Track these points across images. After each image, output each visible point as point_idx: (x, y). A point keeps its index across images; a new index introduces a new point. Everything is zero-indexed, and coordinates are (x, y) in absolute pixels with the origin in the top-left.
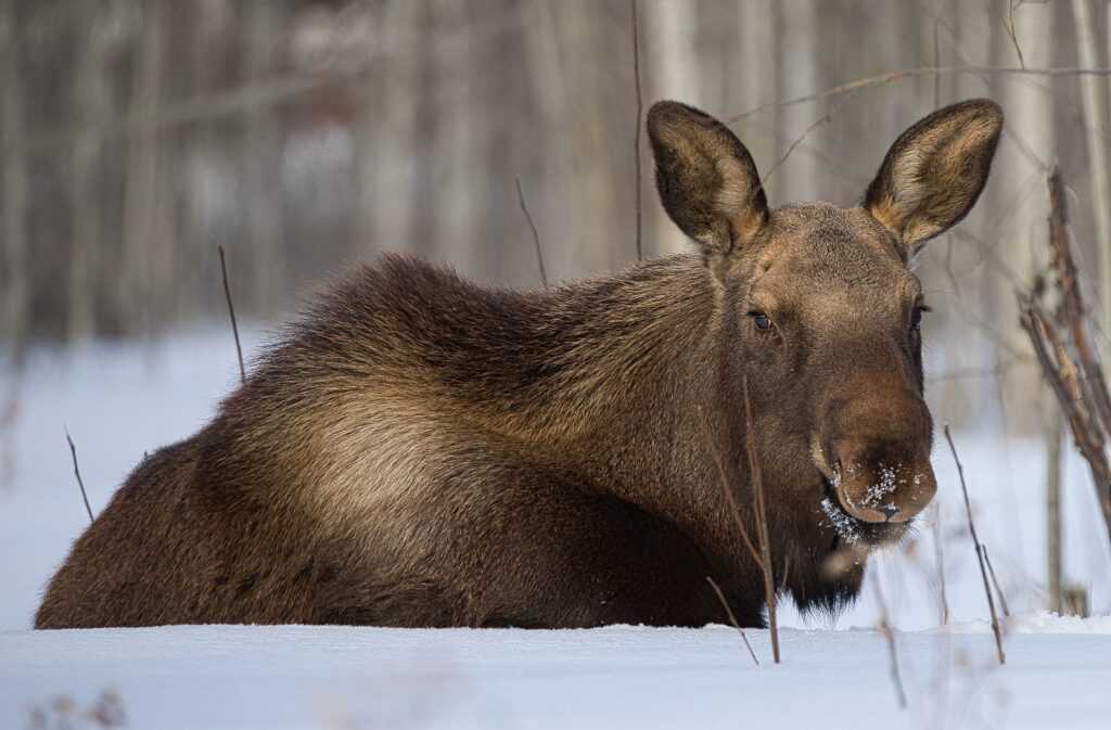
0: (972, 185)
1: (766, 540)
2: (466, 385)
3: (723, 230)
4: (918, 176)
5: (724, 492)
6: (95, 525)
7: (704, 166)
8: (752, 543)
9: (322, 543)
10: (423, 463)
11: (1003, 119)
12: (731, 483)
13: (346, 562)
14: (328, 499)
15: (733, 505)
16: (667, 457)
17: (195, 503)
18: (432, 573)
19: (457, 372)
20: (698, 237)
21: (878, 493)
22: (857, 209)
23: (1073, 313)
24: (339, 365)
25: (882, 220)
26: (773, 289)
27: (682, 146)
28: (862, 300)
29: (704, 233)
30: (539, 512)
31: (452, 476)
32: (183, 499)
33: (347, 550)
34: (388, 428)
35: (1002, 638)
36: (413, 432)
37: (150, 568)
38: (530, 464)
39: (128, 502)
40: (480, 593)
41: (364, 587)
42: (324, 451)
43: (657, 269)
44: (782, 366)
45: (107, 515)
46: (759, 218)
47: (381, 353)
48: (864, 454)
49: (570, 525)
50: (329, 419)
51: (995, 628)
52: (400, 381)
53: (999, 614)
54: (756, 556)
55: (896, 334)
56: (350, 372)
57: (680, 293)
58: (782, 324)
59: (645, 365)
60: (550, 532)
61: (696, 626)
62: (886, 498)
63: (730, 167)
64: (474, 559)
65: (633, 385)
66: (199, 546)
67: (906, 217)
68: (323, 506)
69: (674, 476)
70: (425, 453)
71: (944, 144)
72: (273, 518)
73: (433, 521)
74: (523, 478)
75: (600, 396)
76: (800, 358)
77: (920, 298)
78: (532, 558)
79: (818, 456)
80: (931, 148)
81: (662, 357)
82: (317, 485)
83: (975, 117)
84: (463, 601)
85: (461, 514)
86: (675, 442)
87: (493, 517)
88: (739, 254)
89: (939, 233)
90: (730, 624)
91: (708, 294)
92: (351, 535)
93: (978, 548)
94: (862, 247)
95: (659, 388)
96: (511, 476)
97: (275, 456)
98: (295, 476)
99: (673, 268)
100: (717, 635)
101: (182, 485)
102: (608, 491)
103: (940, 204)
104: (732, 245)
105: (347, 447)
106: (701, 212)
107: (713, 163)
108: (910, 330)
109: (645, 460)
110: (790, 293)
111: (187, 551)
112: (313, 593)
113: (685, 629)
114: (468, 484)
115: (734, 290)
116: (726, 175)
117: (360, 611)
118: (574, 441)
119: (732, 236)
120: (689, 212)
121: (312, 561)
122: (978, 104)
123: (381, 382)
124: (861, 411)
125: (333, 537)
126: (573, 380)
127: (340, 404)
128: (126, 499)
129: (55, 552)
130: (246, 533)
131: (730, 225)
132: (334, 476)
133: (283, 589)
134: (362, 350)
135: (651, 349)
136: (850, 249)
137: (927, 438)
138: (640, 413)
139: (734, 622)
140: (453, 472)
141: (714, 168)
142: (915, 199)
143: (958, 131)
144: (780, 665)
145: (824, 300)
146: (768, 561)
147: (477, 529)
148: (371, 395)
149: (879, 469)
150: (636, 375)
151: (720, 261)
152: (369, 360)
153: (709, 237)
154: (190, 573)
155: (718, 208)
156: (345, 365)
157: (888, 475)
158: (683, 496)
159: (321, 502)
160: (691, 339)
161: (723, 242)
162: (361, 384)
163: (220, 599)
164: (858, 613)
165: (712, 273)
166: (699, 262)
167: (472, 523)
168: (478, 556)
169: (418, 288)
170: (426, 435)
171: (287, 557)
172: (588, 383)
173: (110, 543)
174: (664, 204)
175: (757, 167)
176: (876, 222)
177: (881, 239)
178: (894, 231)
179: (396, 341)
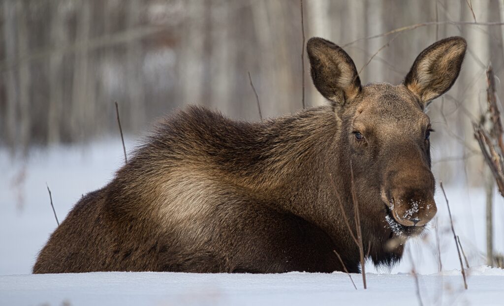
0: (453, 75)
1: (360, 233)
2: (226, 164)
3: (341, 95)
4: (428, 71)
5: (341, 213)
6: (60, 227)
7: (333, 67)
8: (354, 235)
9: (162, 235)
10: (206, 199)
11: (466, 45)
12: (345, 208)
13: (172, 244)
14: (164, 215)
15: (345, 218)
16: (316, 196)
17: (105, 217)
18: (211, 249)
19: (222, 158)
20: (330, 98)
21: (411, 213)
22: (401, 86)
23: (498, 132)
24: (169, 155)
25: (412, 91)
26: (363, 121)
27: (323, 58)
28: (404, 126)
29: (332, 97)
30: (258, 221)
31: (220, 205)
32: (99, 215)
33: (172, 238)
34: (191, 183)
35: (466, 278)
36: (202, 185)
37: (85, 246)
38: (254, 200)
39: (75, 217)
40: (232, 257)
41: (180, 255)
42: (162, 194)
43: (312, 112)
44: (368, 155)
45: (65, 222)
46: (357, 90)
47: (188, 150)
48: (404, 195)
49: (272, 227)
50: (164, 179)
51: (463, 273)
52: (196, 162)
53: (465, 267)
54: (356, 241)
55: (419, 142)
56: (174, 158)
57: (322, 123)
58: (367, 137)
59: (306, 155)
60: (264, 229)
61: (329, 272)
62: (414, 215)
63: (344, 67)
64: (229, 242)
65: (300, 164)
66: (107, 236)
67: (423, 89)
68: (162, 218)
69: (319, 205)
70: (207, 195)
71: (440, 57)
72: (140, 224)
73: (211, 225)
74: (251, 206)
75: (286, 169)
76: (376, 152)
77: (429, 125)
78: (255, 242)
79: (384, 196)
80: (434, 58)
81: (314, 151)
82: (159, 209)
83: (454, 45)
84: (224, 261)
85: (223, 222)
86: (320, 190)
87: (238, 223)
88: (348, 106)
89: (438, 96)
90: (344, 271)
91: (334, 123)
92: (174, 231)
93: (455, 237)
94: (404, 103)
95: (312, 166)
96: (246, 205)
97: (140, 196)
98: (149, 205)
99: (319, 112)
100: (338, 276)
101: (99, 209)
102: (289, 211)
103: (438, 84)
104: (345, 102)
105: (172, 192)
106: (331, 87)
107: (336, 65)
108: (425, 140)
109: (306, 198)
110: (371, 123)
111: (101, 239)
112: (157, 257)
113: (324, 274)
114: (227, 208)
115: (346, 122)
116: (342, 71)
117: (178, 265)
118: (274, 189)
119: (345, 98)
120: (326, 87)
121: (157, 243)
122: (456, 39)
123: (188, 163)
124: (403, 176)
125: (166, 232)
126: (274, 162)
127: (169, 173)
128: (74, 215)
129: (42, 240)
130: (127, 231)
131: (344, 93)
132: (167, 205)
133: (144, 256)
134: (180, 148)
135: (309, 148)
136: (398, 104)
137: (432, 188)
138: (304, 177)
139: (346, 270)
140: (220, 203)
141: (337, 67)
142: (428, 81)
143: (447, 51)
144: (366, 290)
145: (387, 126)
146: (361, 243)
147: (231, 229)
148: (183, 168)
149: (411, 202)
150: (302, 160)
151: (340, 109)
152: (182, 153)
153: (335, 98)
154: (102, 249)
155: (339, 85)
156: (172, 155)
157: (415, 205)
158: (323, 214)
159: (161, 216)
160: (326, 144)
161: (341, 100)
162: (179, 164)
163: (116, 260)
164: (402, 267)
165: (336, 114)
166: (330, 109)
167: (228, 226)
168: (231, 241)
169: (205, 121)
170: (208, 186)
171: (146, 241)
172: (281, 163)
173: (66, 236)
174: (315, 83)
175: (356, 67)
176: (410, 92)
177: (412, 99)
178: (418, 95)
179: (195, 144)
